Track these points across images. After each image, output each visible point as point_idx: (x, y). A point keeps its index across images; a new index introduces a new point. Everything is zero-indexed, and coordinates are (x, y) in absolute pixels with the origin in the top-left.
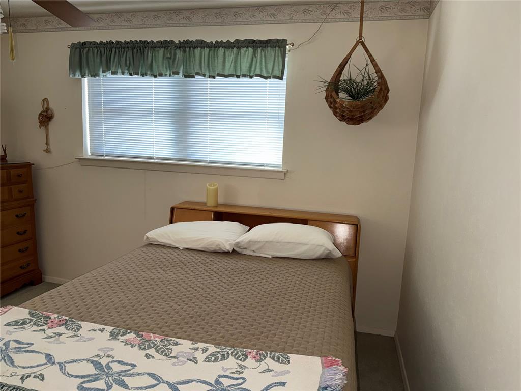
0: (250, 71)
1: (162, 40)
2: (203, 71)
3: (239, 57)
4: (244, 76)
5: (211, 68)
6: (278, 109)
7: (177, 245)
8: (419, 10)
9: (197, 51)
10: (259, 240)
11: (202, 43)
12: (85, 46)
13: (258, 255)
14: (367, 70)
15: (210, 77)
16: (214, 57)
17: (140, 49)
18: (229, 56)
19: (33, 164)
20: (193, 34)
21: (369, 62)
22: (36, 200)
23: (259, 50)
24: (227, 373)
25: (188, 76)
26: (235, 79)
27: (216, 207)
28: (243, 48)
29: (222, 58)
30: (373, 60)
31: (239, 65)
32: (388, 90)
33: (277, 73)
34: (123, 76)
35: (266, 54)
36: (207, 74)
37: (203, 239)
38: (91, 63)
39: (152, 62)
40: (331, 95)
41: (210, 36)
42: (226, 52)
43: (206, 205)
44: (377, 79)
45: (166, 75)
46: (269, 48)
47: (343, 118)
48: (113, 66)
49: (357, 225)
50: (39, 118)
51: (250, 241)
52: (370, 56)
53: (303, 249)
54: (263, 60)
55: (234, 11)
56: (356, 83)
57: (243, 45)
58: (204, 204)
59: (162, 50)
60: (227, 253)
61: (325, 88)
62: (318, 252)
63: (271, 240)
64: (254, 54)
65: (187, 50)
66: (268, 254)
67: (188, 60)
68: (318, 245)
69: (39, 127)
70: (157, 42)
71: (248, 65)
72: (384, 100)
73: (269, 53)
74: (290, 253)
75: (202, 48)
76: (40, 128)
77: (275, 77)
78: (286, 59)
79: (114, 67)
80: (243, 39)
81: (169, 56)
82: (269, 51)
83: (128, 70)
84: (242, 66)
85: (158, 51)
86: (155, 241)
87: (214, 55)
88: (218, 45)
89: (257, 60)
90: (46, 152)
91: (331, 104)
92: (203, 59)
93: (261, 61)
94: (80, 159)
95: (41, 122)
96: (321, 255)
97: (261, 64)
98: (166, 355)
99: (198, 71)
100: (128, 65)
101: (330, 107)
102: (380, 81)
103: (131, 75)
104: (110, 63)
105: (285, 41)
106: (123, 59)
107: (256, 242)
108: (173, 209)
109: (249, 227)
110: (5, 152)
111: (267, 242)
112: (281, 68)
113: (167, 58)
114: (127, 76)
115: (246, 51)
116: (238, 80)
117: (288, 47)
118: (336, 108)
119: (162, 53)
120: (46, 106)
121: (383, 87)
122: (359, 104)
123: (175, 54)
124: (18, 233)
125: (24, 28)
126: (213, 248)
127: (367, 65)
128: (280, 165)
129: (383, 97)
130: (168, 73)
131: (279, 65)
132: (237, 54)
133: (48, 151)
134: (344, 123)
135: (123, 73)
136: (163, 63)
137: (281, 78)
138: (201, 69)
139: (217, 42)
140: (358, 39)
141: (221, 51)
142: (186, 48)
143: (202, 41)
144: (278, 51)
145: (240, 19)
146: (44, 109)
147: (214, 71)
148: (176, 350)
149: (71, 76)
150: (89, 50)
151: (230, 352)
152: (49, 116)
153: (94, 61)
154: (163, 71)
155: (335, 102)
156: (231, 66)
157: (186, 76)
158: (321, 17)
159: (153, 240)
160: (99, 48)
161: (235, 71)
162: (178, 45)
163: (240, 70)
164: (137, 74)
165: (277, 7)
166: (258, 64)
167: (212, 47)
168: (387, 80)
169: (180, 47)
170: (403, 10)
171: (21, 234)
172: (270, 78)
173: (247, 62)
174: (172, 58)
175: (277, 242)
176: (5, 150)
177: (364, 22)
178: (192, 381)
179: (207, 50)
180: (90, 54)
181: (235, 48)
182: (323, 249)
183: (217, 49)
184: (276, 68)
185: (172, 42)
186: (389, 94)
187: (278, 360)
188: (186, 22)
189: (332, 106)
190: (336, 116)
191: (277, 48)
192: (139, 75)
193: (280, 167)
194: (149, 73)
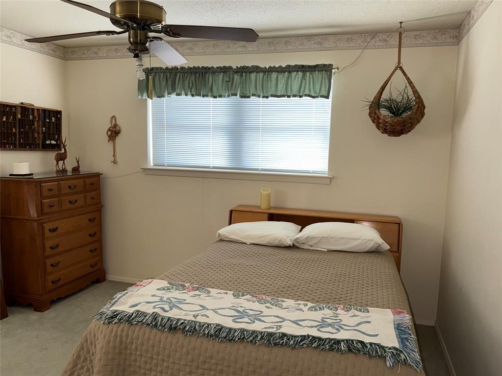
0: (299, 91)
1: (222, 66)
2: (258, 92)
3: (290, 79)
4: (295, 96)
5: (264, 89)
6: (323, 123)
7: (245, 241)
8: (449, 38)
9: (253, 76)
10: (316, 236)
11: (257, 69)
12: (152, 71)
13: (315, 249)
14: (406, 91)
15: (263, 97)
16: (268, 80)
17: (202, 74)
18: (281, 79)
19: (102, 174)
20: (249, 61)
21: (408, 85)
22: (103, 205)
23: (308, 74)
24: (328, 317)
25: (243, 96)
26: (286, 98)
27: (269, 209)
28: (294, 72)
29: (275, 81)
30: (410, 83)
31: (290, 86)
32: (425, 107)
33: (324, 93)
34: (186, 97)
35: (314, 77)
36: (261, 95)
37: (266, 235)
38: (157, 85)
39: (212, 85)
40: (375, 113)
41: (265, 62)
42: (278, 76)
43: (260, 208)
44: (414, 98)
45: (225, 96)
46: (317, 72)
47: (385, 131)
48: (178, 88)
49: (399, 224)
50: (107, 133)
51: (308, 237)
52: (408, 79)
53: (355, 243)
54: (311, 82)
55: (285, 40)
56: (396, 102)
57: (294, 69)
58: (259, 207)
59: (222, 74)
60: (289, 247)
61: (368, 107)
62: (369, 246)
63: (326, 236)
64: (304, 77)
65: (244, 74)
66: (324, 247)
67: (244, 83)
68: (369, 240)
69: (107, 141)
70: (217, 67)
71: (298, 87)
72: (421, 116)
73: (317, 76)
74: (343, 247)
75: (257, 72)
76: (109, 142)
77: (322, 96)
78: (332, 80)
79: (179, 90)
80: (293, 64)
81: (228, 80)
82: (317, 74)
83: (191, 91)
84: (293, 88)
85: (218, 76)
86: (225, 238)
87: (268, 78)
88: (272, 70)
89: (306, 82)
90: (114, 163)
91: (375, 119)
92: (258, 82)
93: (310, 83)
94: (144, 169)
95: (109, 137)
96: (371, 248)
97: (310, 85)
98: (279, 307)
99: (254, 93)
100: (191, 88)
101: (374, 122)
102: (417, 100)
103: (193, 96)
104: (175, 86)
105: (331, 65)
106: (187, 82)
107: (313, 238)
108: (231, 212)
109: (301, 227)
110: (78, 164)
111: (322, 238)
112: (327, 88)
113: (226, 81)
114: (189, 97)
115: (297, 75)
116: (289, 99)
117: (333, 70)
118: (379, 123)
119: (222, 78)
120: (114, 123)
121: (420, 105)
122: (400, 120)
123: (233, 79)
124: (90, 235)
125: (96, 56)
126: (276, 243)
127: (406, 87)
128: (326, 172)
129: (420, 113)
130: (227, 95)
131: (325, 86)
132: (288, 78)
133: (115, 162)
134: (386, 135)
135: (186, 95)
136: (223, 85)
137: (327, 97)
138: (257, 91)
139: (270, 67)
140: (397, 64)
141: (274, 75)
142: (242, 73)
143: (258, 66)
144: (325, 74)
145: (290, 47)
146: (113, 125)
147: (267, 92)
148: (284, 305)
149: (140, 97)
150: (155, 74)
151: (324, 306)
152: (117, 131)
153: (160, 84)
154: (223, 92)
155: (379, 118)
156: (283, 87)
157: (242, 97)
158: (363, 44)
159: (225, 237)
160: (165, 73)
161: (287, 92)
162: (236, 70)
163: (291, 91)
164: (199, 95)
165: (323, 36)
166: (307, 86)
167: (266, 72)
168: (423, 99)
169: (238, 72)
170: (435, 38)
171: (92, 236)
172: (317, 97)
173: (297, 84)
174: (231, 80)
175: (332, 238)
176: (78, 162)
177: (402, 49)
178: (306, 320)
179: (261, 75)
180: (157, 78)
181: (286, 73)
182: (373, 243)
183: (270, 73)
184: (323, 89)
185: (230, 67)
186: (425, 111)
187: (360, 310)
188: (241, 50)
189: (375, 121)
190: (379, 130)
191: (324, 72)
192: (200, 96)
193: (327, 174)
194: (210, 94)
